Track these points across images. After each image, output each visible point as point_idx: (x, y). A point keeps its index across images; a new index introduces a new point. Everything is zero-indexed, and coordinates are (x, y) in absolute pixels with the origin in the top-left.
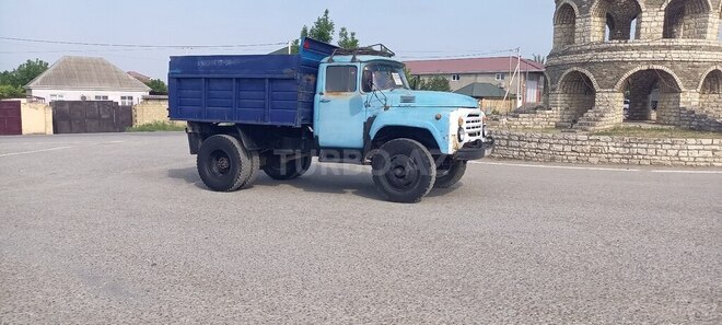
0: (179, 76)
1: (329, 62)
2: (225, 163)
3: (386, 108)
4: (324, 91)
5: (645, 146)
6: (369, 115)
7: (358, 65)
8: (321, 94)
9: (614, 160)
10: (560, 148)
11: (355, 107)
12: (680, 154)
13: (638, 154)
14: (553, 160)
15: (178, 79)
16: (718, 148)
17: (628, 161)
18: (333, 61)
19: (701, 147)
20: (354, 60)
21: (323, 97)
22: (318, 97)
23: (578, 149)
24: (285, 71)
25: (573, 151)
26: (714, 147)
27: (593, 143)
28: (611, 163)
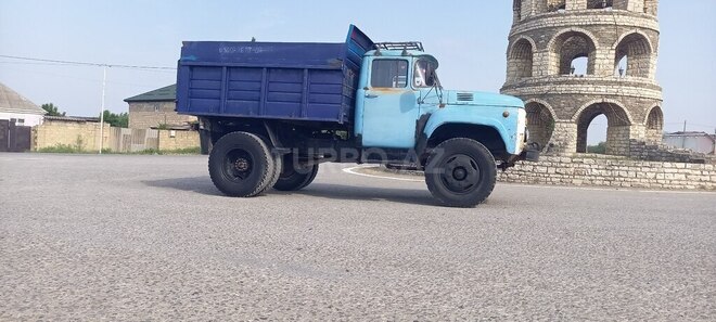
0: (192, 63)
1: (375, 54)
2: (243, 164)
3: (442, 106)
4: (369, 86)
5: (626, 168)
6: (423, 112)
7: (409, 59)
8: (366, 89)
9: (598, 182)
10: (544, 170)
11: (407, 103)
12: (658, 177)
13: (619, 176)
14: (536, 181)
15: (192, 67)
16: (690, 171)
17: (610, 182)
18: (380, 54)
19: (676, 171)
20: (403, 54)
21: (368, 92)
22: (361, 92)
23: (562, 171)
24: (329, 61)
25: (557, 173)
26: (686, 171)
27: (576, 166)
28: (594, 185)
